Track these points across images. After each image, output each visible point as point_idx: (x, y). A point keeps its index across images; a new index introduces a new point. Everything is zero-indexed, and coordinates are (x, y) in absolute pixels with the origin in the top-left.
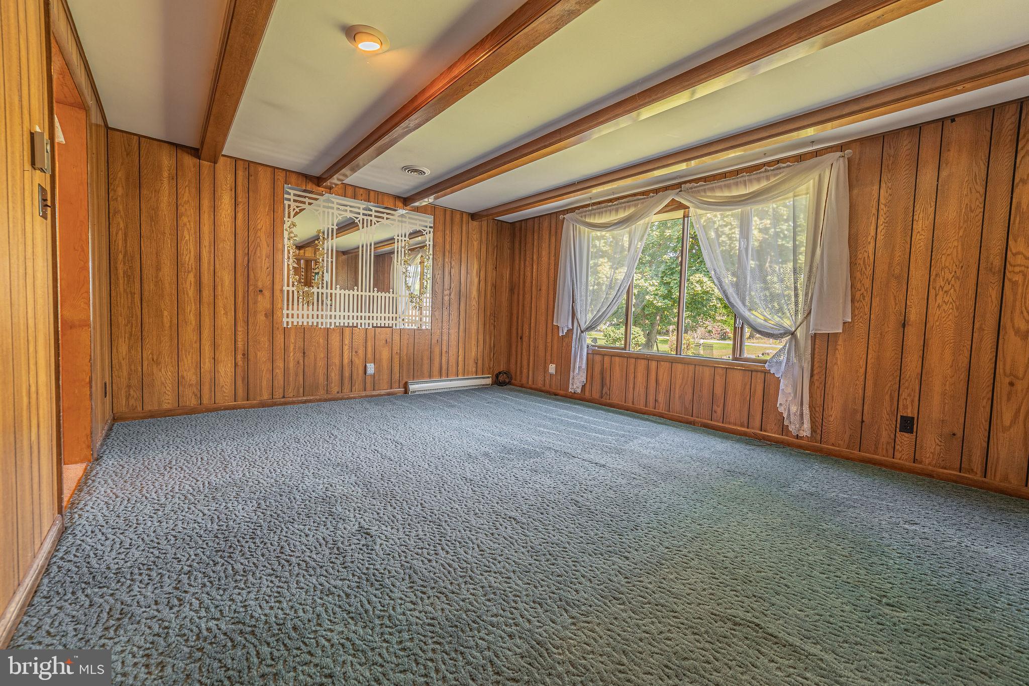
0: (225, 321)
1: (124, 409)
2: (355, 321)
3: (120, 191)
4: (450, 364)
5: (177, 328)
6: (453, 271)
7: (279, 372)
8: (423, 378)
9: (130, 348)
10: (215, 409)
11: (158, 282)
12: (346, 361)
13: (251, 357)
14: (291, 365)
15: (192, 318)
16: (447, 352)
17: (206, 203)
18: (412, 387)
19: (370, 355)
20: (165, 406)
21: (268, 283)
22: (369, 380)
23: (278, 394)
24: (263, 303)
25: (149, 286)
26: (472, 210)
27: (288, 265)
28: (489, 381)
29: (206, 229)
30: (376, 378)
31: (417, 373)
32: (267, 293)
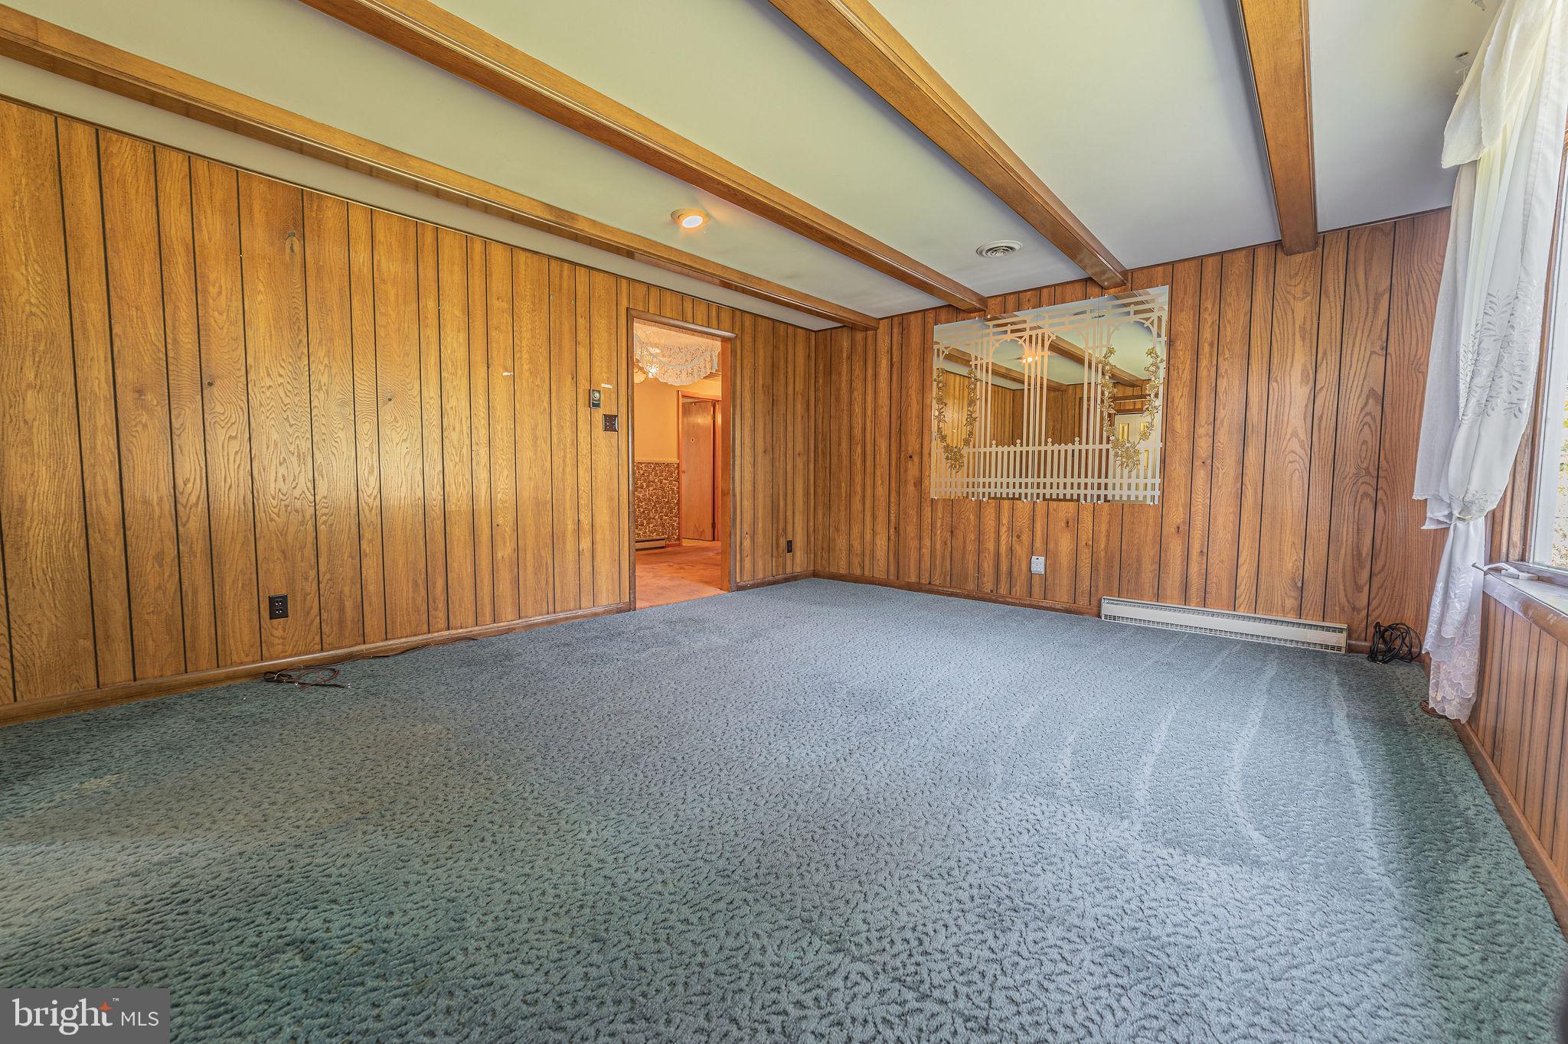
0: (881, 491)
1: (819, 568)
2: (1017, 491)
3: (821, 381)
4: (1213, 579)
5: (849, 496)
6: (1223, 384)
7: (926, 551)
8: (1141, 597)
9: (824, 515)
10: (872, 581)
11: (840, 455)
12: (1003, 549)
13: (901, 532)
14: (938, 546)
15: (859, 489)
16: (1205, 554)
17: (870, 372)
18: (1108, 608)
19: (1038, 544)
20: (842, 572)
21: (918, 447)
22: (1036, 582)
23: (925, 580)
24: (913, 470)
25: (835, 460)
28: (1339, 639)
29: (869, 398)
30: (1050, 580)
31: (1125, 587)
32: (916, 459)
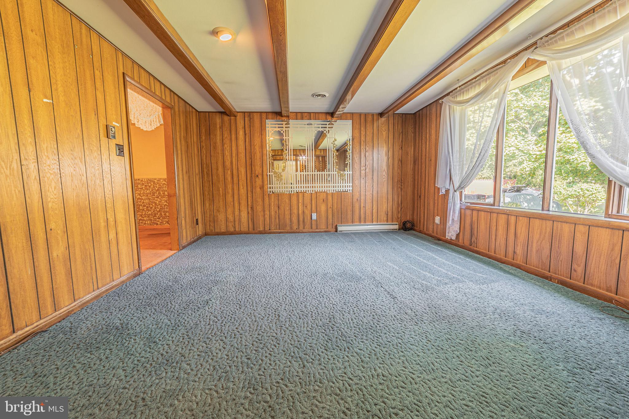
0: (243, 191)
1: (209, 231)
2: (305, 189)
3: (204, 138)
4: (367, 214)
5: (225, 195)
6: (367, 154)
7: (267, 216)
8: (348, 223)
9: (210, 205)
10: (240, 233)
11: (218, 175)
12: (300, 212)
13: (254, 209)
14: (273, 213)
15: (230, 191)
16: (365, 207)
17: (233, 136)
18: (340, 229)
19: (314, 209)
20: (223, 231)
21: (260, 172)
22: (314, 223)
23: (267, 228)
24: (259, 182)
25: (215, 177)
26: (380, 111)
27: (269, 161)
28: (397, 227)
29: (234, 148)
30: (318, 222)
31: (344, 221)
32: (260, 177)
